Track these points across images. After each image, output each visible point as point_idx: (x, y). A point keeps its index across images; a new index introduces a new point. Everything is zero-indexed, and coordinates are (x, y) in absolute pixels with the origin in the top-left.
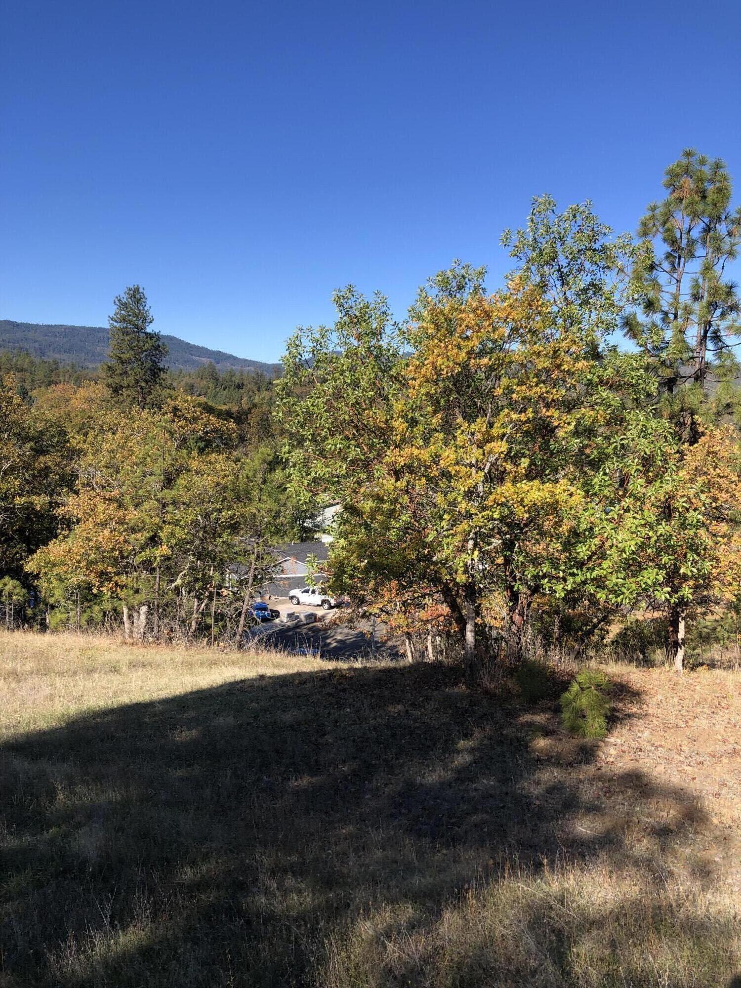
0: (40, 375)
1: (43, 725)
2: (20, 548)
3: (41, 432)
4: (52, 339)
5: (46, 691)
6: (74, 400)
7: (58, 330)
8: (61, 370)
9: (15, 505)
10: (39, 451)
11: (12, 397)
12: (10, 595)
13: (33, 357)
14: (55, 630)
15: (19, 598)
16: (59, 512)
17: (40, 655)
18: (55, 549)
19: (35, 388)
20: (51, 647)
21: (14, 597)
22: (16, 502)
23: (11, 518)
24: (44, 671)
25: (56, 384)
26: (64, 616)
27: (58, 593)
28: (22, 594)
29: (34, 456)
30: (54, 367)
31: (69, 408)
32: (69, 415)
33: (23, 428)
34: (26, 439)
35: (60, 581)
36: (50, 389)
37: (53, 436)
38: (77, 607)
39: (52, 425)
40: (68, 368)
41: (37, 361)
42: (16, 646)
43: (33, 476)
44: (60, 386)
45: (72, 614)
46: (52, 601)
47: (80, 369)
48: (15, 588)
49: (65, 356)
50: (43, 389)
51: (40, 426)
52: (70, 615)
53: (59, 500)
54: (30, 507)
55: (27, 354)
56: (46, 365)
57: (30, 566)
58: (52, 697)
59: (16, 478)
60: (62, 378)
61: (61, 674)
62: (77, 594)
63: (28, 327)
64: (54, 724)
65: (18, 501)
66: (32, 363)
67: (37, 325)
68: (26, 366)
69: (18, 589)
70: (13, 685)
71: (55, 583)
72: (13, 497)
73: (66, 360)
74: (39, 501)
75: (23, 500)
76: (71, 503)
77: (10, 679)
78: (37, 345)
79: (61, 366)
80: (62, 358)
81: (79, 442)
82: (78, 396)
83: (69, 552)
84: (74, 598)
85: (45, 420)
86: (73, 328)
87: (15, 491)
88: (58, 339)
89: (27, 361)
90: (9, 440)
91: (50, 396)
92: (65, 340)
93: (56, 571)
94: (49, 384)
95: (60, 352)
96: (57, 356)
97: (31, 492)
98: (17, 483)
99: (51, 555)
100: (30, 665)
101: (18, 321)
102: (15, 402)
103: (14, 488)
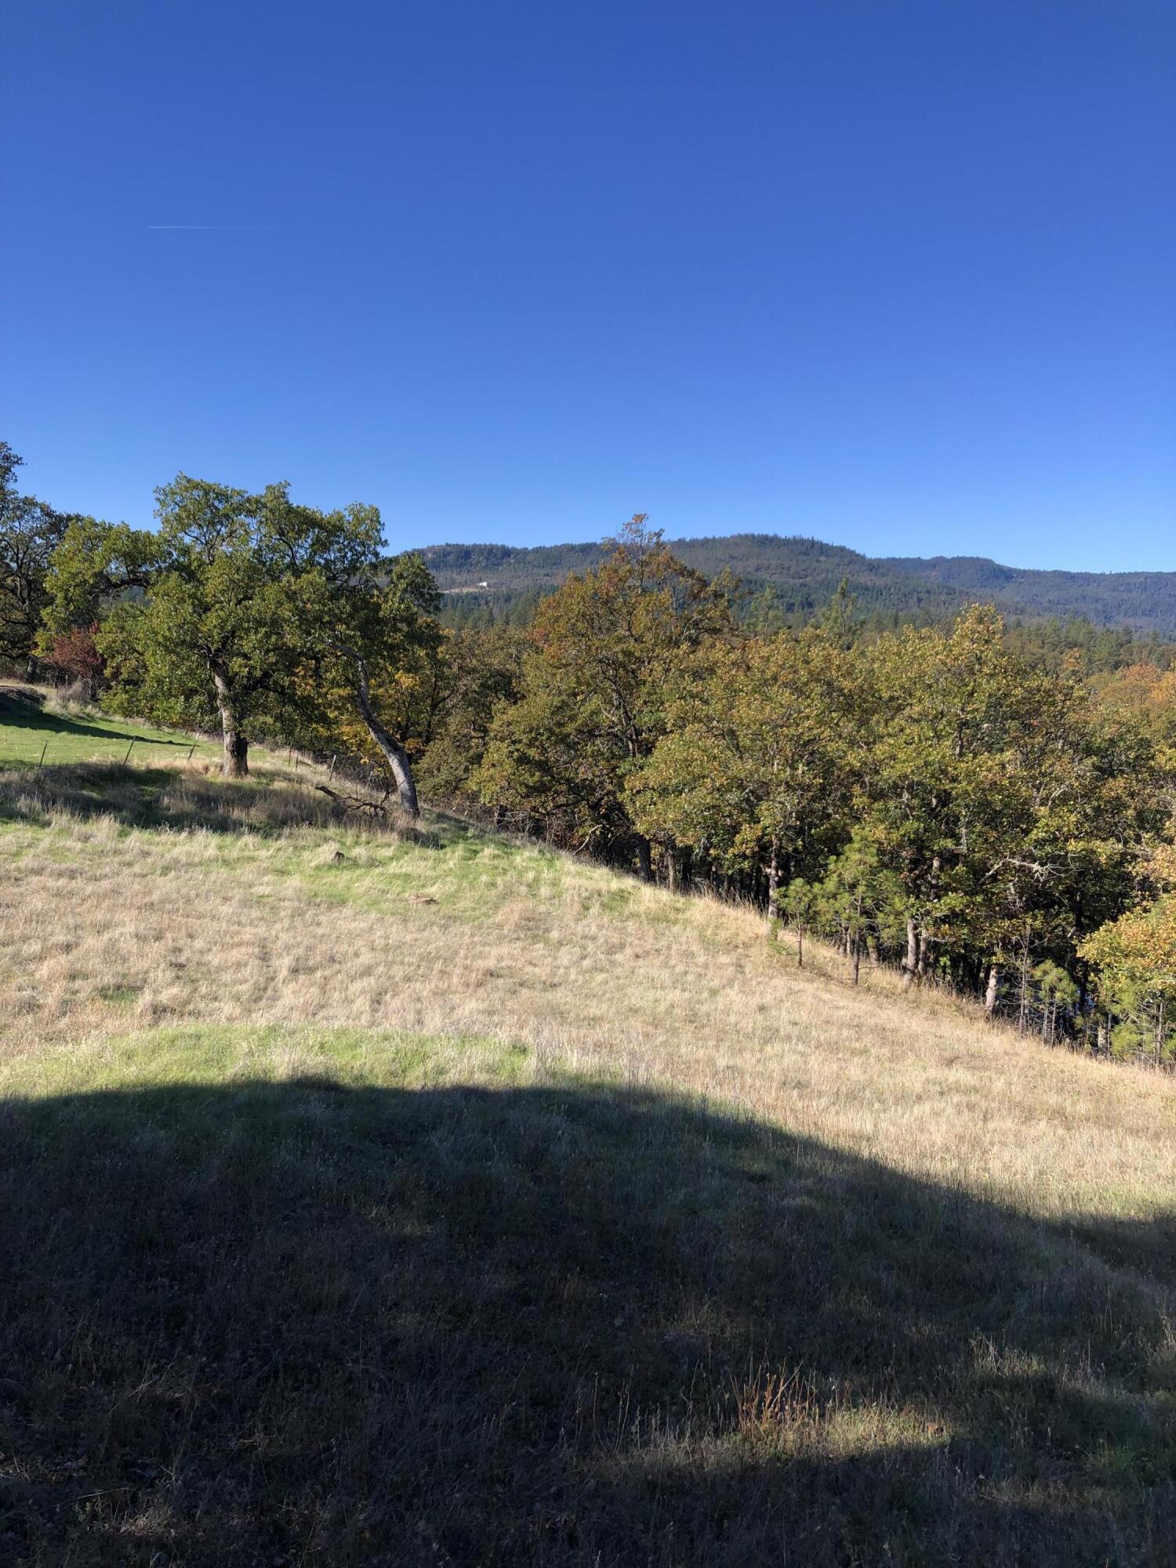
0: (1102, 652)
1: (1116, 1210)
2: (1065, 919)
3: (1112, 742)
4: (1125, 596)
5: (1114, 1154)
6: (1156, 692)
7: (1134, 581)
8: (1135, 643)
9: (1067, 853)
10: (1106, 772)
11: (1072, 688)
12: (1052, 990)
13: (1092, 625)
14: (1120, 1059)
15: (1065, 996)
16: (1137, 869)
17: (1098, 1093)
18: (1129, 929)
19: (1093, 673)
20: (1115, 1084)
21: (1058, 995)
22: (1070, 848)
23: (1059, 871)
24: (1107, 1120)
25: (1128, 665)
26: (1135, 1038)
27: (1128, 1000)
28: (1069, 990)
29: (1097, 779)
30: (1125, 639)
31: (1148, 704)
32: (1148, 715)
33: (1083, 735)
34: (1089, 751)
35: (1132, 980)
36: (1118, 674)
37: (1130, 748)
38: (1156, 1027)
39: (1129, 731)
40: (1146, 639)
41: (1099, 630)
42: (1062, 1071)
43: (1097, 809)
44: (1135, 669)
45: (1147, 1037)
46: (1116, 1009)
47: (1166, 640)
48: (1060, 980)
49: (1142, 621)
50: (1105, 674)
51: (1109, 731)
52: (1144, 1037)
53: (1137, 849)
54: (1088, 858)
55: (1085, 620)
56: (1114, 636)
57: (1087, 950)
58: (1122, 1166)
59: (1071, 812)
60: (1136, 657)
61: (1135, 1132)
62: (1159, 1006)
63: (1087, 579)
64: (1133, 1213)
65: (1073, 846)
66: (1091, 634)
67: (1102, 575)
68: (1081, 639)
69: (1065, 983)
70: (1060, 1132)
71: (1124, 982)
72: (1066, 840)
73: (1145, 628)
74: (1105, 850)
75: (1081, 845)
76: (1159, 857)
77: (1056, 1122)
78: (1099, 606)
79: (1135, 637)
80: (1138, 624)
81: (1170, 759)
82: (1163, 684)
83: (1152, 935)
84: (1154, 1011)
85: (1119, 723)
86: (1159, 576)
87: (1069, 830)
88: (1134, 594)
89: (1083, 631)
90: (1063, 751)
91: (1120, 684)
92: (1144, 596)
93: (1128, 964)
94: (1116, 666)
95: (1134, 615)
96: (1130, 621)
97: (1090, 835)
98: (1073, 818)
99: (1124, 937)
100: (1083, 1107)
101: (1074, 570)
102: (1076, 694)
103: (1068, 826)
